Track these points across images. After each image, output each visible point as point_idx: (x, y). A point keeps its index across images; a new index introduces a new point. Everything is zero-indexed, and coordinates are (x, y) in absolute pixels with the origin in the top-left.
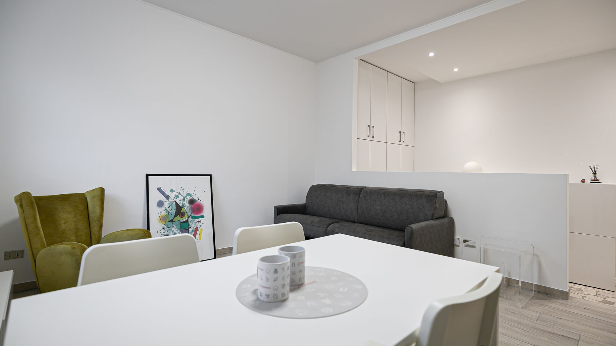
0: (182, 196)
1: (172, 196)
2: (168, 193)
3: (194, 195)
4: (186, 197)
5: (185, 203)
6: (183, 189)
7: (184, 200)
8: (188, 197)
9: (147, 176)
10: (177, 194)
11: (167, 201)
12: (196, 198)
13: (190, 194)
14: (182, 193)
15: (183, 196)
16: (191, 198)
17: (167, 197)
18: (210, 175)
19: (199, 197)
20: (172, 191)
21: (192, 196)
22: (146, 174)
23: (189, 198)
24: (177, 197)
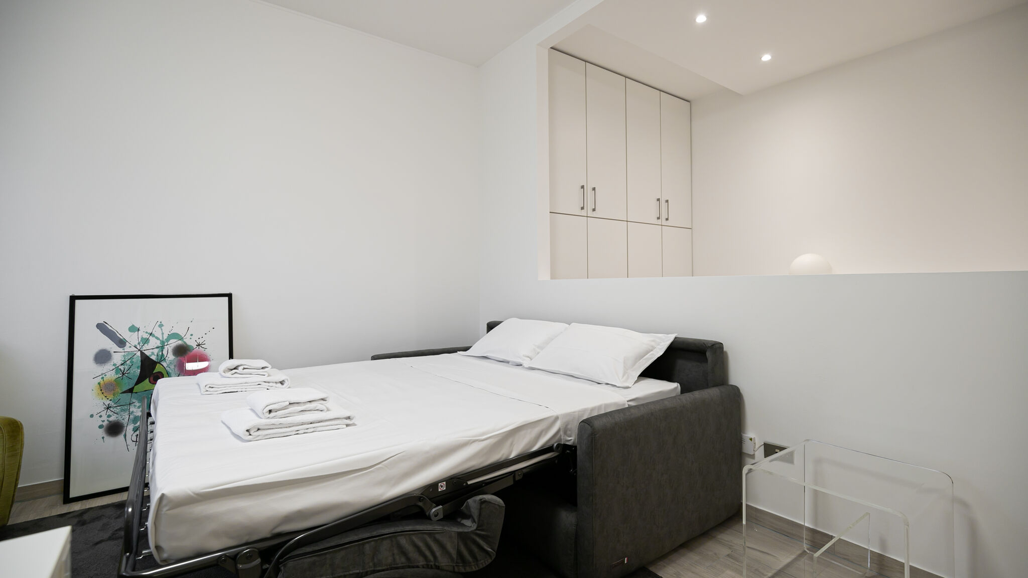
0: (157, 338)
1: (133, 339)
2: (124, 334)
3: (188, 336)
4: (168, 340)
5: (165, 352)
6: (161, 326)
7: (162, 348)
8: (172, 341)
9: (73, 299)
10: (146, 336)
11: (121, 350)
12: (191, 342)
13: (178, 334)
14: (158, 333)
15: (161, 339)
16: (180, 342)
17: (121, 343)
18: (229, 296)
19: (200, 341)
20: (134, 329)
21: (181, 339)
22: (71, 296)
23: (174, 343)
24: (146, 341)
